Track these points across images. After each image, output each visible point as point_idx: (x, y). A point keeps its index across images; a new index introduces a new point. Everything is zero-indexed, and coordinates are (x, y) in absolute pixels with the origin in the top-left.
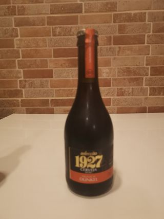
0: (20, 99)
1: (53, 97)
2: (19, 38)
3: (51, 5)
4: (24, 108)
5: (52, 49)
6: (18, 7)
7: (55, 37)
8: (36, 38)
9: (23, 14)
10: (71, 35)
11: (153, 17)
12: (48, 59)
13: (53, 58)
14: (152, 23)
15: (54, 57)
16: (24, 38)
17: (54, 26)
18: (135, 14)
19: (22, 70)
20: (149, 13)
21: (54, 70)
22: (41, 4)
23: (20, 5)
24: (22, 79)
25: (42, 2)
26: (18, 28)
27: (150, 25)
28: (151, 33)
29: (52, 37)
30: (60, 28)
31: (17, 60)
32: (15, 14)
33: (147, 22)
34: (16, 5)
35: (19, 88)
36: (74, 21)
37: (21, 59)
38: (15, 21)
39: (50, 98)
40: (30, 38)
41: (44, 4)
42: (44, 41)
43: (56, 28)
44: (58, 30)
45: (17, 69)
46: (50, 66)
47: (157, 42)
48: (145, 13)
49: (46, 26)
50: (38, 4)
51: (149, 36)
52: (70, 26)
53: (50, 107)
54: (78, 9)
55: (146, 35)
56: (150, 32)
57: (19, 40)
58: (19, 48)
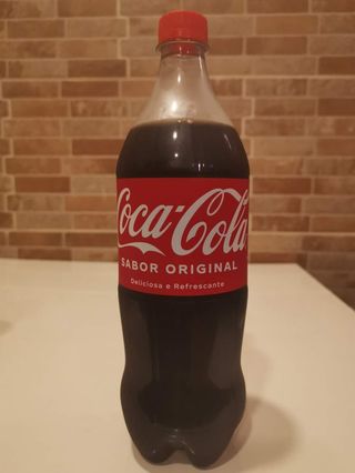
0: (7, 231)
1: (69, 227)
2: (9, 118)
3: (70, 63)
4: (15, 248)
5: (70, 139)
6: (10, 63)
7: (76, 119)
8: (41, 119)
9: (18, 76)
10: (104, 115)
11: (256, 89)
12: (62, 158)
13: (71, 156)
14: (253, 99)
15: (74, 153)
16: (19, 119)
17: (74, 99)
18: (223, 82)
19: (12, 178)
20: (249, 82)
21: (73, 178)
22: (51, 60)
23: (14, 60)
24: (13, 193)
25: (53, 56)
26: (9, 101)
27: (250, 101)
28: (252, 117)
29: (70, 118)
30: (86, 102)
31: (4, 157)
32: (3, 76)
33: (244, 96)
34: (7, 61)
35: (6, 210)
36: (111, 90)
37: (11, 156)
38: (4, 88)
39: (64, 231)
40: (31, 119)
41: (57, 59)
42: (55, 125)
43: (77, 102)
44: (81, 106)
45: (4, 174)
46: (65, 171)
47: (263, 133)
48: (240, 81)
49: (60, 98)
50: (46, 60)
51: (248, 122)
52: (104, 99)
53: (64, 247)
54: (119, 68)
55: (244, 120)
56: (249, 114)
57: (9, 122)
58: (9, 135)
